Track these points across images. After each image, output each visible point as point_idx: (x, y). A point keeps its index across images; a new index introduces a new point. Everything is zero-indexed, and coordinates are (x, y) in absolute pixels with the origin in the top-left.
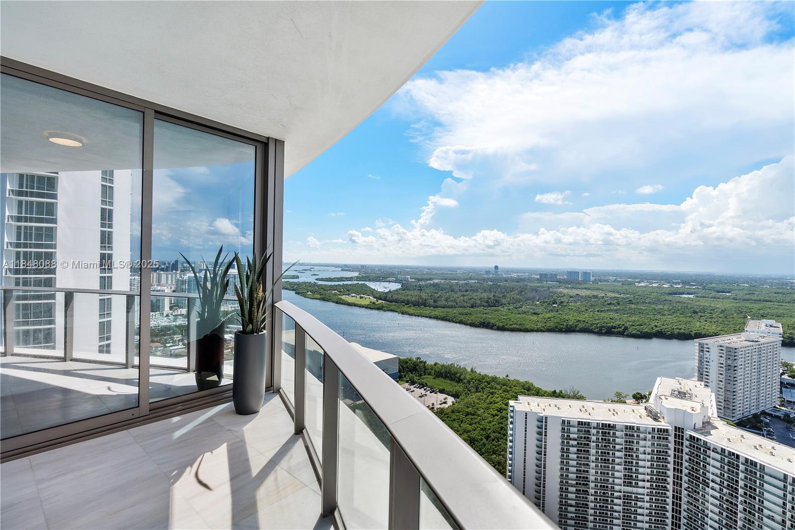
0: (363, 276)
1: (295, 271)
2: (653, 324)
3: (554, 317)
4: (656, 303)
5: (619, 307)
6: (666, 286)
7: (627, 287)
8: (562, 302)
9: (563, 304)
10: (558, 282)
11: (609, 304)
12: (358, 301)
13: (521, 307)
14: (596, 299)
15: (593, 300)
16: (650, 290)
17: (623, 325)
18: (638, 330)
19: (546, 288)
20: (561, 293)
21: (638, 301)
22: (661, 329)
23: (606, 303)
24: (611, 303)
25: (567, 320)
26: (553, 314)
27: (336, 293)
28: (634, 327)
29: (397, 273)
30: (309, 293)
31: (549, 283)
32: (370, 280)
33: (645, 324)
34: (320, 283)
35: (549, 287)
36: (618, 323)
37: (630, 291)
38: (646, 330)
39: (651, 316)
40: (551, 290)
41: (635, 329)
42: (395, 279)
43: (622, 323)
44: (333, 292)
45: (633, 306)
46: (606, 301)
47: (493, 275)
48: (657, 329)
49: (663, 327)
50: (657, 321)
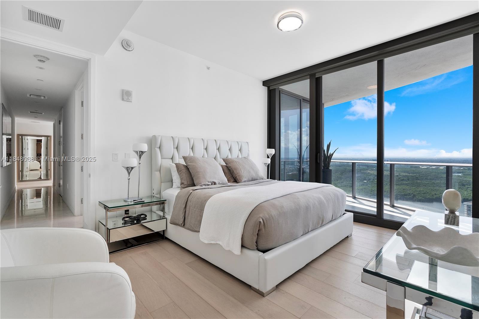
2: (433, 193)
3: (365, 188)
4: (435, 179)
5: (409, 182)
6: (442, 168)
7: (414, 169)
8: (370, 179)
9: (370, 180)
10: (366, 166)
11: (402, 180)
13: (343, 182)
16: (431, 170)
17: (412, 193)
18: (423, 197)
20: (369, 173)
21: (422, 178)
22: (439, 196)
23: (400, 179)
25: (374, 191)
26: (364, 186)
28: (420, 195)
31: (361, 167)
33: (428, 193)
36: (409, 192)
37: (417, 171)
38: (429, 197)
39: (432, 188)
41: (421, 196)
43: (412, 192)
45: (419, 181)
46: (400, 178)
48: (436, 196)
49: (440, 195)
50: (436, 191)
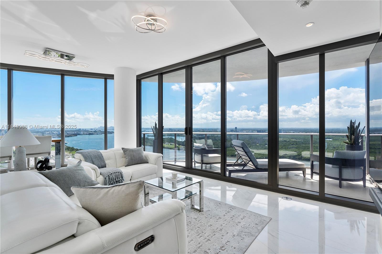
12: (169, 146)
14: (285, 142)
15: (284, 143)
19: (261, 138)
24: (293, 144)
35: (262, 137)
40: (263, 138)
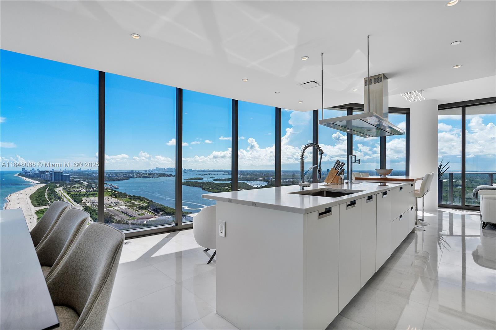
0: (242, 178)
1: (200, 175)
27: (227, 188)
29: (263, 175)
30: (210, 189)
32: (247, 180)
34: (216, 182)
42: (263, 179)
44: (225, 188)
47: (326, 175)
